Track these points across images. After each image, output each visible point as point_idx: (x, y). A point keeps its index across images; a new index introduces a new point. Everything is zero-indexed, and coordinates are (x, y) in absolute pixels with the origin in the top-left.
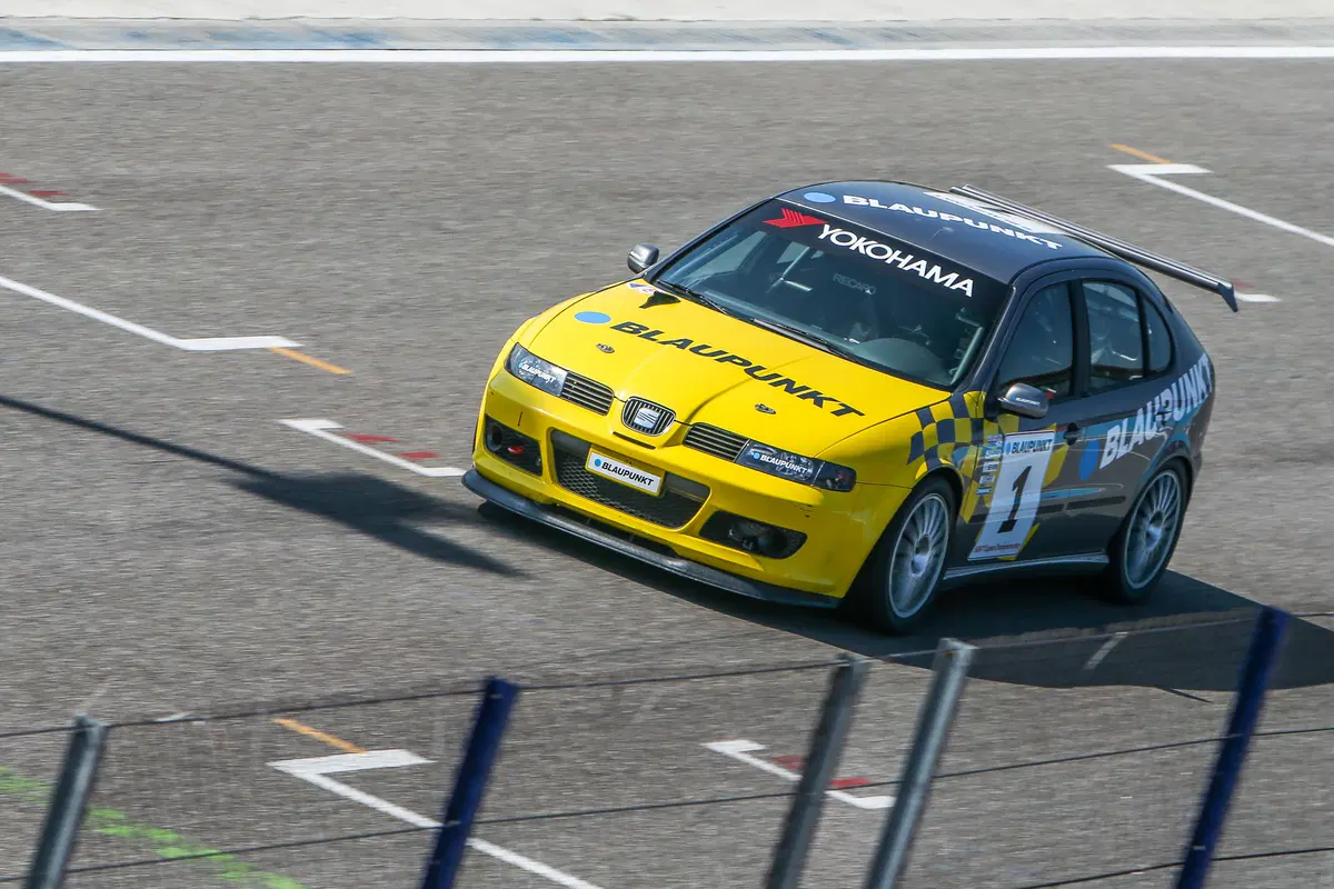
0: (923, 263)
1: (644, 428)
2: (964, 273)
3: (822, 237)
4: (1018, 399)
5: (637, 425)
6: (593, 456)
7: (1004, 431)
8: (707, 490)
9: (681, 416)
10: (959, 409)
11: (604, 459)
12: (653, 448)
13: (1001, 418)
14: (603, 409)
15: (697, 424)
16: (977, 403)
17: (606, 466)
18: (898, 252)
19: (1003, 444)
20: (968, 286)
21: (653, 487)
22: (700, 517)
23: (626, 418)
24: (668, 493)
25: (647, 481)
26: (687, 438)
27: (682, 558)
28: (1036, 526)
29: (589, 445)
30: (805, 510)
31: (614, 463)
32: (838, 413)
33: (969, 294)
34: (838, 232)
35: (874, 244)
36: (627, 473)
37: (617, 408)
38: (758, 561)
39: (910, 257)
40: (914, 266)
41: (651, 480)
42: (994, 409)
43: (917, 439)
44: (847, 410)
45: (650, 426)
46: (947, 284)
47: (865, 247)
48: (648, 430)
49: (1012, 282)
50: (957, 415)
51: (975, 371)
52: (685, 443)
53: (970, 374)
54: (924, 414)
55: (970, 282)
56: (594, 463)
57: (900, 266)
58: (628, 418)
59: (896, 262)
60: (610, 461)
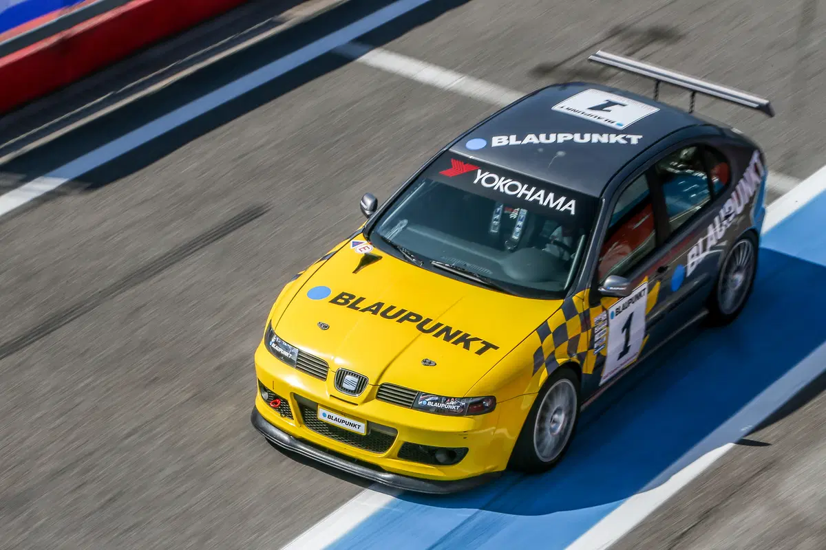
0: (542, 192)
1: (350, 391)
2: (570, 195)
3: (476, 182)
4: (611, 288)
5: (345, 389)
6: (321, 411)
7: (606, 307)
8: (396, 431)
9: (372, 381)
10: (569, 311)
11: (328, 413)
12: (357, 405)
13: (604, 301)
14: (323, 377)
15: (383, 384)
16: (583, 300)
17: (330, 417)
18: (526, 186)
19: (608, 315)
20: (572, 206)
21: (362, 430)
22: (395, 447)
23: (338, 383)
24: (372, 431)
25: (357, 426)
26: (378, 394)
27: (389, 473)
28: (647, 337)
29: (317, 404)
30: (464, 435)
31: (335, 415)
32: (480, 352)
33: (573, 213)
34: (487, 175)
35: (510, 182)
36: (343, 421)
37: (331, 376)
38: (440, 470)
39: (533, 189)
40: (535, 197)
41: (359, 426)
42: (596, 298)
43: (539, 352)
44: (488, 346)
45: (353, 389)
46: (558, 208)
47: (504, 185)
48: (352, 391)
49: (601, 195)
50: (568, 317)
51: (579, 276)
52: (377, 398)
53: (575, 282)
54: (543, 331)
55: (573, 202)
56: (322, 414)
57: (527, 198)
58: (339, 382)
59: (524, 195)
60: (332, 414)
